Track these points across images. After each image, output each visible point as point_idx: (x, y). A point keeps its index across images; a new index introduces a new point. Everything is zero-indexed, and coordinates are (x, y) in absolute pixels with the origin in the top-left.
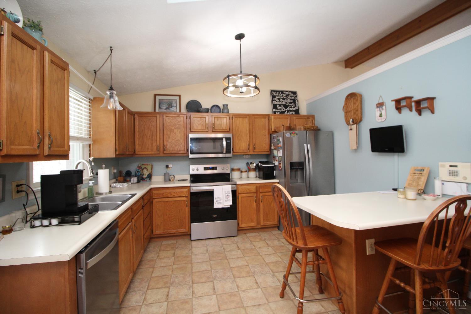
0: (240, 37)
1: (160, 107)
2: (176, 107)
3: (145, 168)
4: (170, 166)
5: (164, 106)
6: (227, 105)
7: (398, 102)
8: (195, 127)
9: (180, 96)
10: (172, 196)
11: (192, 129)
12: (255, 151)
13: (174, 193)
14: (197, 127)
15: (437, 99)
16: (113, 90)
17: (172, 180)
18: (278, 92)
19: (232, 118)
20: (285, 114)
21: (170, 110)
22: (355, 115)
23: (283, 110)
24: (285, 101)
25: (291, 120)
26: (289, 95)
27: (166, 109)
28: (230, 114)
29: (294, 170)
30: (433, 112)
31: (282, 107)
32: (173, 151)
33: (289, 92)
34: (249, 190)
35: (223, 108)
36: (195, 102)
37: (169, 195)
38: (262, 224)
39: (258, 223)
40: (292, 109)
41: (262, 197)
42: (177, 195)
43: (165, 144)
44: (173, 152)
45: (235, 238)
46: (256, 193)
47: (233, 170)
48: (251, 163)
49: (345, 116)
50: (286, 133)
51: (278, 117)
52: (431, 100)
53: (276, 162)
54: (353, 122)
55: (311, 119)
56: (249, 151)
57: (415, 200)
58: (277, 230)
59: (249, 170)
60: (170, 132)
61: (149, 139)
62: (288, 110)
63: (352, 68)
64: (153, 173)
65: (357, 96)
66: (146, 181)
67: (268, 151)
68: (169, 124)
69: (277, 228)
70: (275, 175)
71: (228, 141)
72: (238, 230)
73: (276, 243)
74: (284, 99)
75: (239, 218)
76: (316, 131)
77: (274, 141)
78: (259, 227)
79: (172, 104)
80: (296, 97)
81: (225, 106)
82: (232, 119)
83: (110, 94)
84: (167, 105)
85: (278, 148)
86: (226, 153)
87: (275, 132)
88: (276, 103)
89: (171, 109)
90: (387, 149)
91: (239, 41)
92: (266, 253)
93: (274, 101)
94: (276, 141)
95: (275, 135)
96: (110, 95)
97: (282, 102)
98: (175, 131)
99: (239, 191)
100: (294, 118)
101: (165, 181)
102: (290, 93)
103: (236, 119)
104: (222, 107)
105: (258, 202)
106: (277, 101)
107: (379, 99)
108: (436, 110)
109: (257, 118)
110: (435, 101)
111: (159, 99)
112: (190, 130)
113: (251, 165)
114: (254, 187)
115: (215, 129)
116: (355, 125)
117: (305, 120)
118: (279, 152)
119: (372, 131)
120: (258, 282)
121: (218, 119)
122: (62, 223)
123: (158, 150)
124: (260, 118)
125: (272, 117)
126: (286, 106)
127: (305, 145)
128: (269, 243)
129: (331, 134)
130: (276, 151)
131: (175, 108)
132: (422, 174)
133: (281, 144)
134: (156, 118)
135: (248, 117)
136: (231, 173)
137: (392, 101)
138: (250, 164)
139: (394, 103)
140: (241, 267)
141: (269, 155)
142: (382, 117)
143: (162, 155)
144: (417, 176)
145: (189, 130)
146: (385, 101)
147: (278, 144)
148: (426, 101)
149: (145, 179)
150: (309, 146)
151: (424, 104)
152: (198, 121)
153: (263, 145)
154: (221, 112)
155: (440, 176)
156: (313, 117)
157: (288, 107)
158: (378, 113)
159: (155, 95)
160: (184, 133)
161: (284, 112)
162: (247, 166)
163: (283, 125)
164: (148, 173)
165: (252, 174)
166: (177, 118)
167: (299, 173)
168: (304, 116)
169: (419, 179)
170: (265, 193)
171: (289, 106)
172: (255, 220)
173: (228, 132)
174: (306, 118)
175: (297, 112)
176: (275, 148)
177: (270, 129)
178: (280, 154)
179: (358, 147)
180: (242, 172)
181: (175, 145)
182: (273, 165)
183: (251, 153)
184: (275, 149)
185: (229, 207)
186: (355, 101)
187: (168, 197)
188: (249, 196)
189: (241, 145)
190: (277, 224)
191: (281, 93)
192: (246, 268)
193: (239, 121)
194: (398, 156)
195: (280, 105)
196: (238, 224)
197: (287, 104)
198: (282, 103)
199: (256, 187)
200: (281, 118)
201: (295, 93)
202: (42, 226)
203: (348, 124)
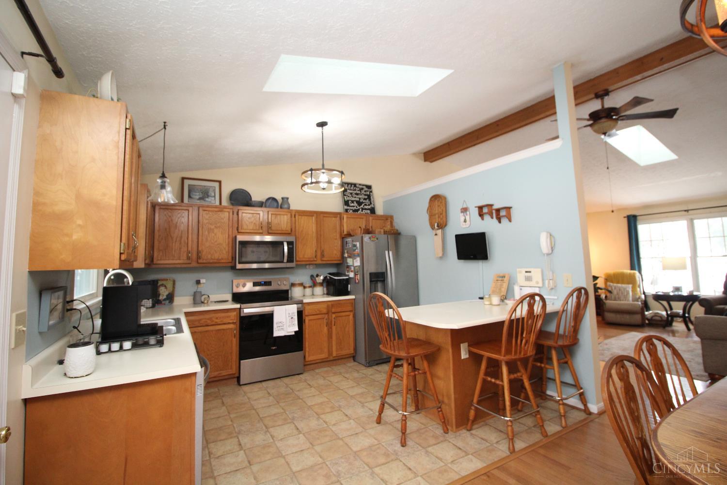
0: (322, 124)
1: (190, 197)
2: (215, 196)
3: (162, 285)
4: (203, 281)
5: (196, 195)
6: (288, 198)
7: (481, 208)
8: (245, 227)
9: (220, 182)
10: (214, 323)
11: (240, 228)
12: (323, 259)
13: (217, 318)
14: (247, 226)
15: (513, 208)
16: (166, 177)
17: (206, 302)
18: (350, 185)
19: (295, 215)
20: (359, 212)
21: (205, 201)
22: (439, 219)
23: (357, 207)
24: (358, 196)
25: (367, 221)
26: (362, 189)
27: (200, 199)
28: (292, 210)
29: (374, 282)
30: (510, 221)
31: (355, 204)
32: (212, 259)
33: (363, 185)
34: (318, 310)
35: (282, 202)
36: (242, 192)
37: (209, 322)
38: (334, 354)
39: (330, 353)
40: (366, 207)
41: (334, 318)
42: (221, 321)
43: (200, 249)
44: (211, 261)
45: (301, 376)
46: (327, 313)
47: (293, 285)
48: (317, 276)
49: (430, 220)
50: (365, 237)
51: (352, 216)
52: (508, 209)
53: (351, 273)
54: (438, 226)
55: (389, 221)
56: (315, 259)
57: (499, 305)
58: (353, 361)
59: (314, 284)
60: (209, 233)
61: (176, 241)
62: (362, 208)
63: (431, 162)
64: (176, 293)
65: (441, 198)
66: (165, 304)
67: (340, 259)
68: (207, 221)
69: (352, 359)
70: (349, 290)
71: (291, 246)
72: (305, 365)
73: (356, 375)
74: (357, 194)
75: (305, 348)
76: (396, 235)
77: (348, 247)
78: (331, 358)
79: (208, 192)
80: (371, 192)
81: (285, 199)
82: (295, 217)
83: (162, 182)
84: (201, 194)
85: (354, 255)
86: (288, 261)
87: (349, 235)
88: (348, 199)
89: (207, 199)
90: (472, 257)
91: (321, 128)
92: (347, 387)
93: (345, 195)
94: (350, 246)
95: (349, 240)
96: (161, 184)
97: (355, 197)
98: (216, 231)
99: (306, 312)
100: (371, 218)
101: (195, 303)
102: (364, 187)
103: (300, 217)
104: (280, 201)
105: (329, 325)
106: (348, 197)
107: (463, 204)
108: (513, 219)
109: (326, 217)
110: (511, 209)
111: (189, 185)
112: (238, 230)
113: (317, 279)
114: (325, 306)
115: (272, 230)
116: (440, 230)
117: (383, 221)
118: (355, 261)
119: (458, 237)
120: (348, 415)
121: (276, 217)
122: (135, 346)
123: (188, 258)
124: (331, 217)
125: (345, 216)
126: (359, 203)
127: (387, 252)
128: (347, 376)
129: (413, 240)
130: (352, 259)
131: (213, 198)
132: (503, 280)
133: (358, 251)
134: (189, 212)
135: (315, 215)
136: (291, 289)
137: (476, 207)
138: (315, 276)
139: (477, 208)
140: (322, 403)
141: (341, 265)
142: (466, 223)
143: (194, 264)
144: (499, 283)
145: (236, 229)
146: (469, 206)
147: (355, 250)
148: (505, 210)
149: (163, 302)
150: (391, 253)
151: (503, 213)
152: (249, 218)
153: (333, 251)
154: (279, 207)
155: (519, 281)
156: (392, 217)
157: (361, 205)
158: (462, 219)
159: (183, 179)
160: (229, 235)
161: (357, 211)
162: (312, 279)
163: (360, 227)
164: (167, 293)
165: (319, 290)
166: (219, 213)
167: (379, 285)
168: (382, 216)
169: (501, 285)
170: (338, 314)
171: (363, 203)
172: (326, 350)
173: (289, 234)
174: (383, 218)
175: (373, 211)
176: (349, 255)
177: (342, 232)
178: (357, 262)
179: (443, 254)
180: (305, 287)
181: (215, 251)
182: (347, 277)
183: (319, 262)
184: (350, 257)
185: (294, 333)
186: (439, 203)
187: (207, 326)
188: (319, 319)
189: (306, 251)
190: (353, 353)
191: (353, 186)
192: (328, 404)
193: (303, 221)
194: (482, 262)
195: (353, 202)
196: (305, 357)
197: (361, 201)
198: (355, 199)
199: (328, 306)
200: (355, 218)
201: (369, 187)
202: (110, 351)
203: (433, 228)
